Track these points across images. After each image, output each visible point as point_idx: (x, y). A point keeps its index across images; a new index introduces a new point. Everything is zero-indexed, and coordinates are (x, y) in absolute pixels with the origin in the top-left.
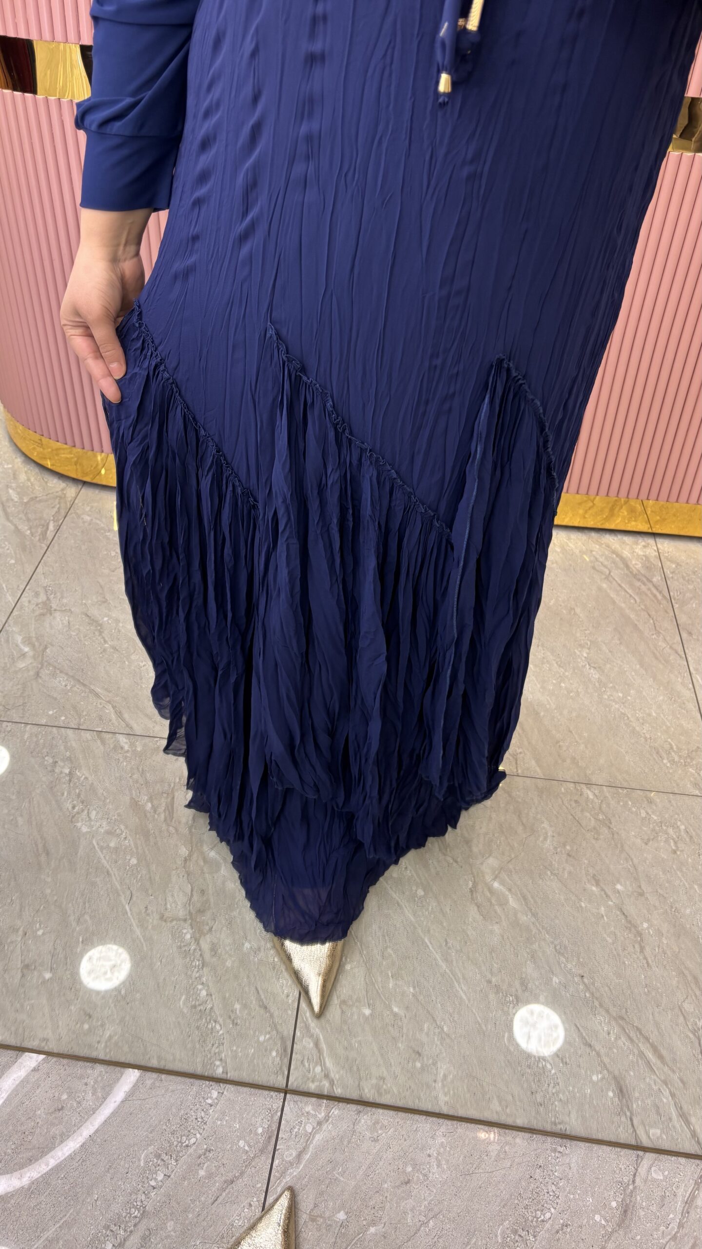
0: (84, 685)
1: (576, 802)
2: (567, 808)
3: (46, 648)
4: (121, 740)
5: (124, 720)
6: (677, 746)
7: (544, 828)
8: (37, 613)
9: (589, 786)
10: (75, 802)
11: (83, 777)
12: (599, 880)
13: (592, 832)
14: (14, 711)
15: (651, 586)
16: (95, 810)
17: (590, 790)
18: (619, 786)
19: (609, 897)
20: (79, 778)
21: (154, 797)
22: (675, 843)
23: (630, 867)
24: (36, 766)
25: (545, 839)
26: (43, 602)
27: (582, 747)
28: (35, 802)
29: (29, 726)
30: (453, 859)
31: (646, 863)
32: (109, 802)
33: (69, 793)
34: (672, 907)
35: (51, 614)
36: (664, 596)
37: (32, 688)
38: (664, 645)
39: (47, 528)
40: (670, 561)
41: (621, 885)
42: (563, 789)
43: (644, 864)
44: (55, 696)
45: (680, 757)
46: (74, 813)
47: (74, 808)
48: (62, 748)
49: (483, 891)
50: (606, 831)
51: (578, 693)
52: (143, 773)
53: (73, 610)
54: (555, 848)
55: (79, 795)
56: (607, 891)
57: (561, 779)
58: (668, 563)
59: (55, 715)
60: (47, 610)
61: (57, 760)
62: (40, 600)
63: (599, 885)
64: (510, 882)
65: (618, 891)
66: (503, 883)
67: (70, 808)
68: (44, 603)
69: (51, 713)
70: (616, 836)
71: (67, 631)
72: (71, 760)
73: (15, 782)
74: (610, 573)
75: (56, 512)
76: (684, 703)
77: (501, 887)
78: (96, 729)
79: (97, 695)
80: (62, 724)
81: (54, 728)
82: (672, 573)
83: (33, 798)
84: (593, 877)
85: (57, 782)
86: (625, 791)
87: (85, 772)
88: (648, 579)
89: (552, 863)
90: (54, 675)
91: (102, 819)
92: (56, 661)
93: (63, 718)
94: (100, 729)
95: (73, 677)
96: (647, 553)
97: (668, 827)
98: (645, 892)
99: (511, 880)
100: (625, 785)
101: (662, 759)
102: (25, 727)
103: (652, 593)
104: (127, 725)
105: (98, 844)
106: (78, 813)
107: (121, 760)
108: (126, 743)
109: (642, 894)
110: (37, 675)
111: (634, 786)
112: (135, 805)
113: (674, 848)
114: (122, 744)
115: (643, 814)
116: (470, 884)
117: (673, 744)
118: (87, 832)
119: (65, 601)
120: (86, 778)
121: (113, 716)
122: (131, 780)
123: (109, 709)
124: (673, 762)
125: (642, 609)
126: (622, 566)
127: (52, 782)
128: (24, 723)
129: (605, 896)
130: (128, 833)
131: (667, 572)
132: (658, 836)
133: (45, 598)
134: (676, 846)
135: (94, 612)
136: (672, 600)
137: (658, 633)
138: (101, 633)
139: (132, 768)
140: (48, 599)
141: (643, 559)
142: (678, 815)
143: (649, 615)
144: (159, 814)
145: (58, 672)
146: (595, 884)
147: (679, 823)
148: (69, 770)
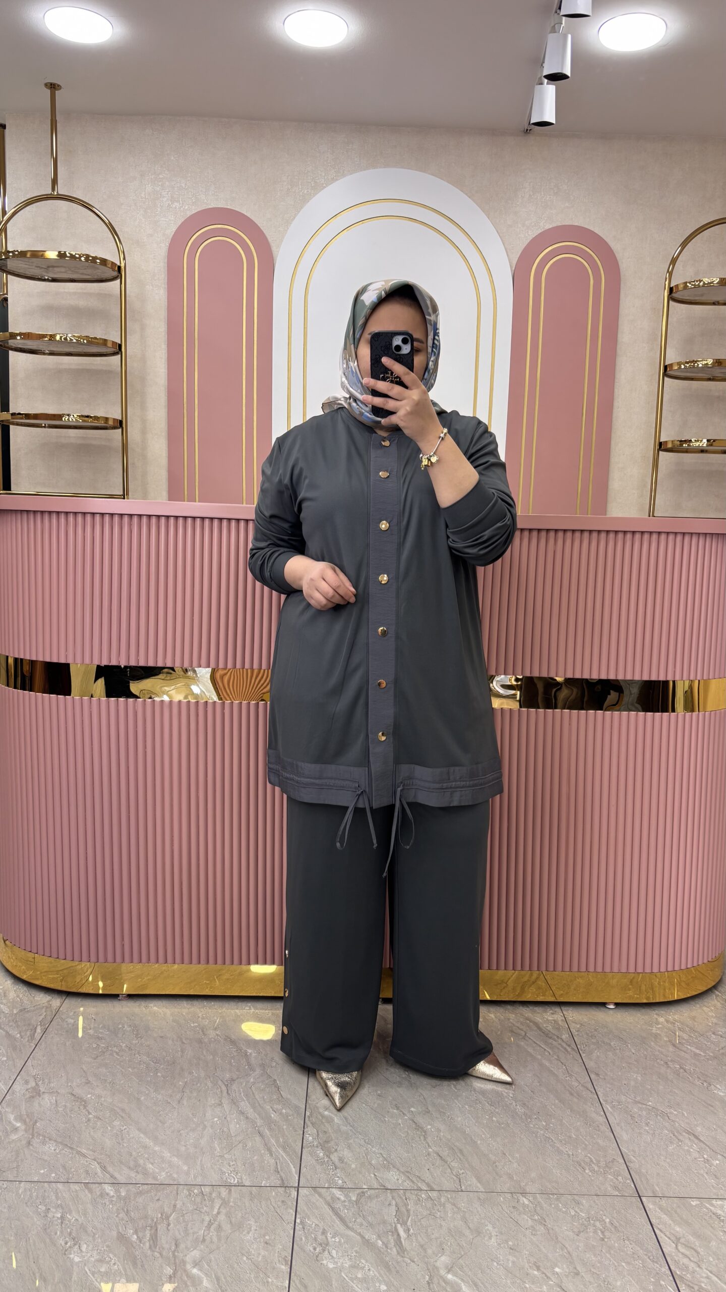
0: (72, 1148)
1: (514, 1207)
2: (507, 1213)
3: (36, 1122)
4: (106, 1188)
5: (108, 1173)
6: (596, 1159)
7: (488, 1230)
8: (28, 1096)
9: (524, 1194)
10: (67, 1239)
11: (74, 1219)
12: (539, 1266)
13: (530, 1229)
14: (9, 1172)
15: (560, 1041)
16: (86, 1243)
17: (525, 1198)
18: (550, 1193)
19: (550, 1278)
20: (70, 1221)
21: (138, 1230)
22: (603, 1232)
23: (565, 1254)
24: (30, 1213)
25: (490, 1238)
26: (32, 1088)
27: (515, 1165)
28: (31, 1241)
29: (23, 1183)
30: (411, 1260)
31: (578, 1249)
32: (98, 1237)
33: (62, 1232)
34: (605, 1282)
35: (40, 1096)
36: (573, 1049)
37: (24, 1153)
38: (577, 1084)
39: (35, 1031)
40: (575, 1023)
41: (559, 1268)
42: (502, 1199)
43: (577, 1250)
44: (46, 1159)
45: (599, 1167)
46: (66, 1248)
47: (66, 1243)
48: (54, 1198)
49: (438, 1283)
50: (542, 1228)
51: (508, 1125)
52: (127, 1212)
53: (59, 1091)
54: (499, 1244)
55: (70, 1234)
56: (548, 1274)
57: (500, 1191)
58: (574, 1024)
59: (46, 1173)
60: (36, 1093)
61: (49, 1207)
62: (29, 1086)
63: (540, 1270)
64: (462, 1273)
65: (557, 1272)
66: (455, 1275)
67: (63, 1244)
68: (34, 1088)
69: (42, 1171)
70: (551, 1231)
71: (54, 1108)
72: (61, 1206)
73: (13, 1226)
74: (526, 1035)
75: (43, 1018)
76: (598, 1127)
77: (455, 1278)
78: (84, 1182)
79: (84, 1156)
80: (52, 1180)
81: (46, 1183)
82: (578, 1031)
83: (29, 1239)
84: (534, 1264)
85: (50, 1224)
86: (556, 1196)
87: (75, 1216)
88: (558, 1037)
89: (497, 1256)
90: (44, 1143)
91: (92, 1250)
92: (46, 1132)
93: (53, 1175)
94: (87, 1181)
95: (61, 1143)
96: (555, 1018)
97: (595, 1221)
98: (580, 1272)
99: (463, 1272)
100: (555, 1191)
101: (584, 1169)
102: (20, 1183)
103: (562, 1046)
104: (112, 1176)
105: (90, 1271)
106: (70, 1247)
107: (108, 1203)
108: (112, 1190)
109: (577, 1274)
110: (29, 1143)
111: (562, 1191)
112: (122, 1238)
113: (601, 1236)
114: (107, 1191)
115: (573, 1213)
116: (427, 1277)
117: (593, 1158)
118: (80, 1261)
119: (52, 1085)
120: (77, 1220)
121: (99, 1170)
122: (117, 1219)
123: (95, 1166)
124: (593, 1171)
125: (555, 1058)
126: (536, 1028)
127: (45, 1225)
128: (18, 1181)
129: (546, 1278)
130: (116, 1259)
131: (573, 1031)
132: (587, 1229)
133: (33, 1084)
134: (604, 1235)
135: (78, 1091)
136: (580, 1051)
137: (571, 1076)
138: (85, 1107)
139: (118, 1209)
140: (37, 1084)
141: (552, 1023)
142: (603, 1211)
143: (562, 1063)
144: (144, 1244)
145: (47, 1140)
146: (536, 1270)
147: (604, 1217)
148: (60, 1214)
